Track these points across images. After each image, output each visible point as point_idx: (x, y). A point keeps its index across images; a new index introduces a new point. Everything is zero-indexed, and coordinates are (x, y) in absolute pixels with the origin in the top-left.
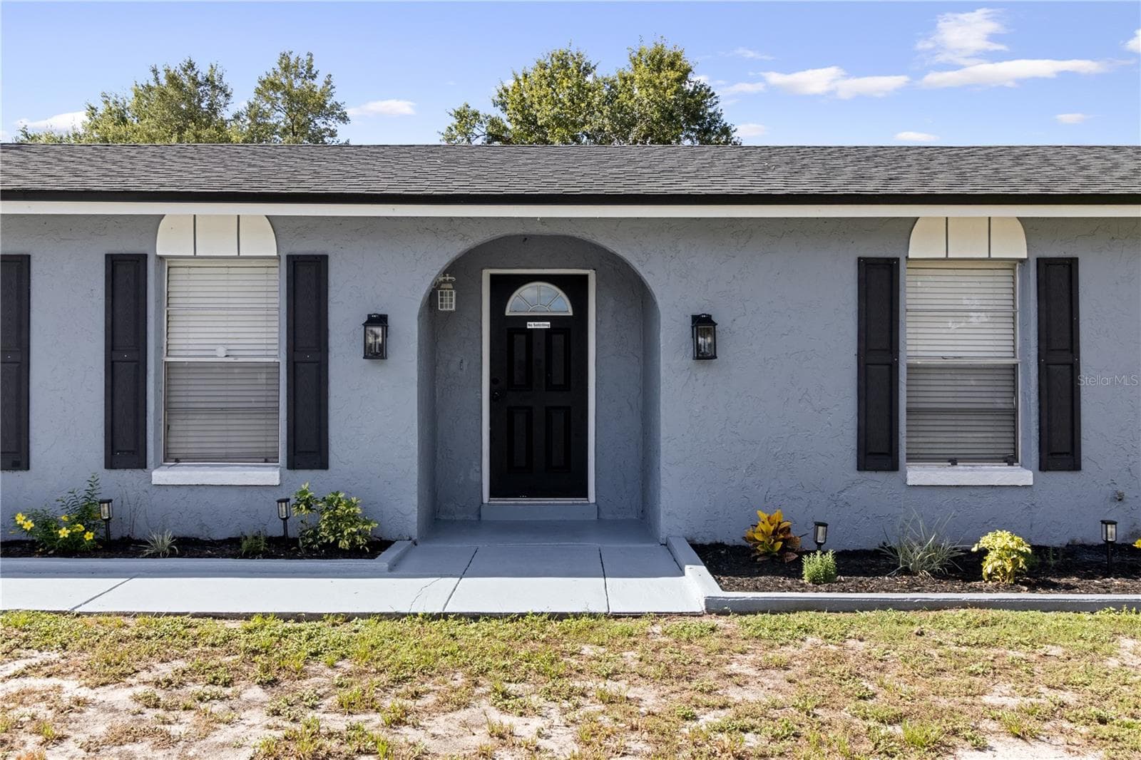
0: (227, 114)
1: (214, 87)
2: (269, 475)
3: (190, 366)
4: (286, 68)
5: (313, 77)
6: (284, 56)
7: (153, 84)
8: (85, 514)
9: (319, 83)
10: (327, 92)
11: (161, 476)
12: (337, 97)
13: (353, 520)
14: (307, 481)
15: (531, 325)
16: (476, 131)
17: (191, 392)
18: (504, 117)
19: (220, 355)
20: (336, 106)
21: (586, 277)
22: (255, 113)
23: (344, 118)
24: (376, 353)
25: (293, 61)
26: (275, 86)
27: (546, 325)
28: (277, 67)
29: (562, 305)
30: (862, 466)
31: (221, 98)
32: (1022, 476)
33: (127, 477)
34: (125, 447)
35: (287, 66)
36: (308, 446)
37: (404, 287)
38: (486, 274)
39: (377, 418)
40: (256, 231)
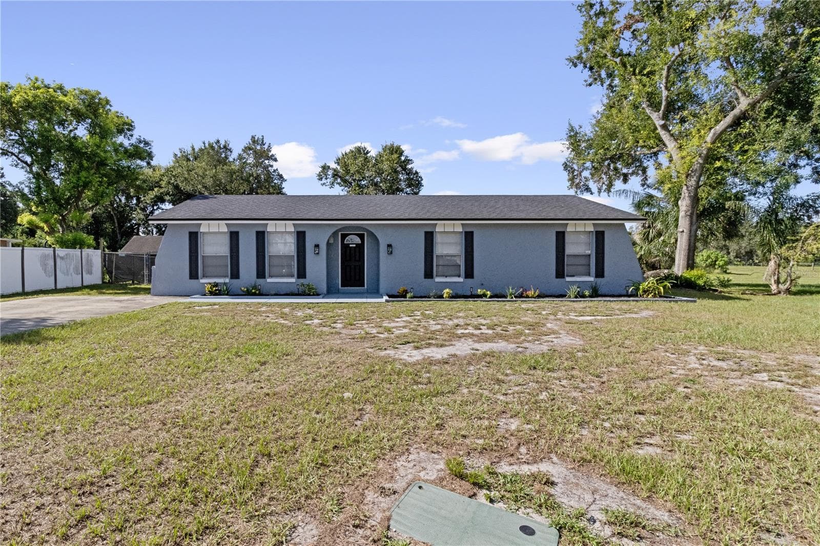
0: (231, 159)
1: (227, 149)
2: (293, 280)
3: (276, 256)
4: (254, 142)
5: (264, 145)
6: (253, 137)
7: (203, 148)
8: (255, 288)
9: (266, 147)
10: (269, 150)
11: (269, 280)
12: (273, 152)
13: (313, 289)
14: (302, 281)
15: (351, 246)
16: (329, 173)
17: (275, 261)
18: (339, 167)
19: (281, 253)
20: (273, 155)
21: (364, 234)
22: (240, 157)
24: (317, 253)
25: (256, 139)
26: (250, 149)
27: (354, 245)
28: (250, 141)
29: (358, 240)
30: (425, 278)
31: (229, 153)
32: (461, 280)
33: (262, 280)
34: (261, 274)
35: (254, 141)
36: (302, 274)
37: (323, 238)
38: (340, 233)
39: (317, 267)
40: (290, 226)
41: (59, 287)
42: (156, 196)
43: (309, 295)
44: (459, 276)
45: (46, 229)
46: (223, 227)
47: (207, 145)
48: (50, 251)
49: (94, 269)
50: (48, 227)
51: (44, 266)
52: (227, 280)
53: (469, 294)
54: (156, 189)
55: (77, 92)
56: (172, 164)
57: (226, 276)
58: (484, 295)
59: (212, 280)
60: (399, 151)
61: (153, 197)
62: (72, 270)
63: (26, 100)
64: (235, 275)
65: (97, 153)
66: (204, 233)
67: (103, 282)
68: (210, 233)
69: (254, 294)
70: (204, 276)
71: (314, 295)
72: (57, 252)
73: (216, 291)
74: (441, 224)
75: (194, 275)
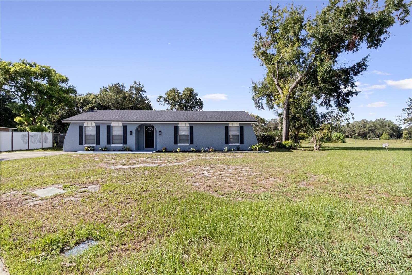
0: (125, 91)
2: (122, 145)
3: (115, 136)
5: (140, 85)
7: (112, 86)
8: (105, 148)
10: (142, 87)
11: (112, 145)
12: (144, 88)
13: (129, 148)
14: (125, 145)
15: (149, 131)
16: (162, 99)
17: (115, 138)
19: (117, 134)
20: (144, 90)
21: (154, 127)
22: (130, 91)
23: (145, 92)
24: (131, 134)
25: (136, 82)
26: (133, 87)
28: (133, 84)
29: (152, 129)
30: (174, 144)
31: (124, 88)
32: (188, 145)
33: (109, 145)
34: (109, 142)
35: (135, 83)
36: (125, 142)
37: (134, 129)
38: (144, 126)
39: (132, 140)
40: (120, 124)
41: (30, 148)
42: (90, 107)
43: (127, 151)
44: (188, 143)
45: (26, 124)
46: (93, 124)
47: (114, 85)
48: (26, 133)
49: (48, 141)
50: (27, 123)
51: (23, 140)
52: (95, 145)
53: (188, 150)
54: (90, 105)
55: (40, 67)
56: (99, 93)
57: (94, 144)
58: (193, 151)
59: (88, 145)
60: (192, 91)
61: (88, 108)
62: (37, 141)
63: (16, 71)
64: (98, 142)
65: (49, 92)
66: (86, 126)
67: (53, 147)
68: (88, 126)
69: (104, 151)
70: (85, 144)
71: (128, 151)
72: (29, 134)
73: (89, 149)
74: (180, 123)
75: (81, 143)
